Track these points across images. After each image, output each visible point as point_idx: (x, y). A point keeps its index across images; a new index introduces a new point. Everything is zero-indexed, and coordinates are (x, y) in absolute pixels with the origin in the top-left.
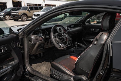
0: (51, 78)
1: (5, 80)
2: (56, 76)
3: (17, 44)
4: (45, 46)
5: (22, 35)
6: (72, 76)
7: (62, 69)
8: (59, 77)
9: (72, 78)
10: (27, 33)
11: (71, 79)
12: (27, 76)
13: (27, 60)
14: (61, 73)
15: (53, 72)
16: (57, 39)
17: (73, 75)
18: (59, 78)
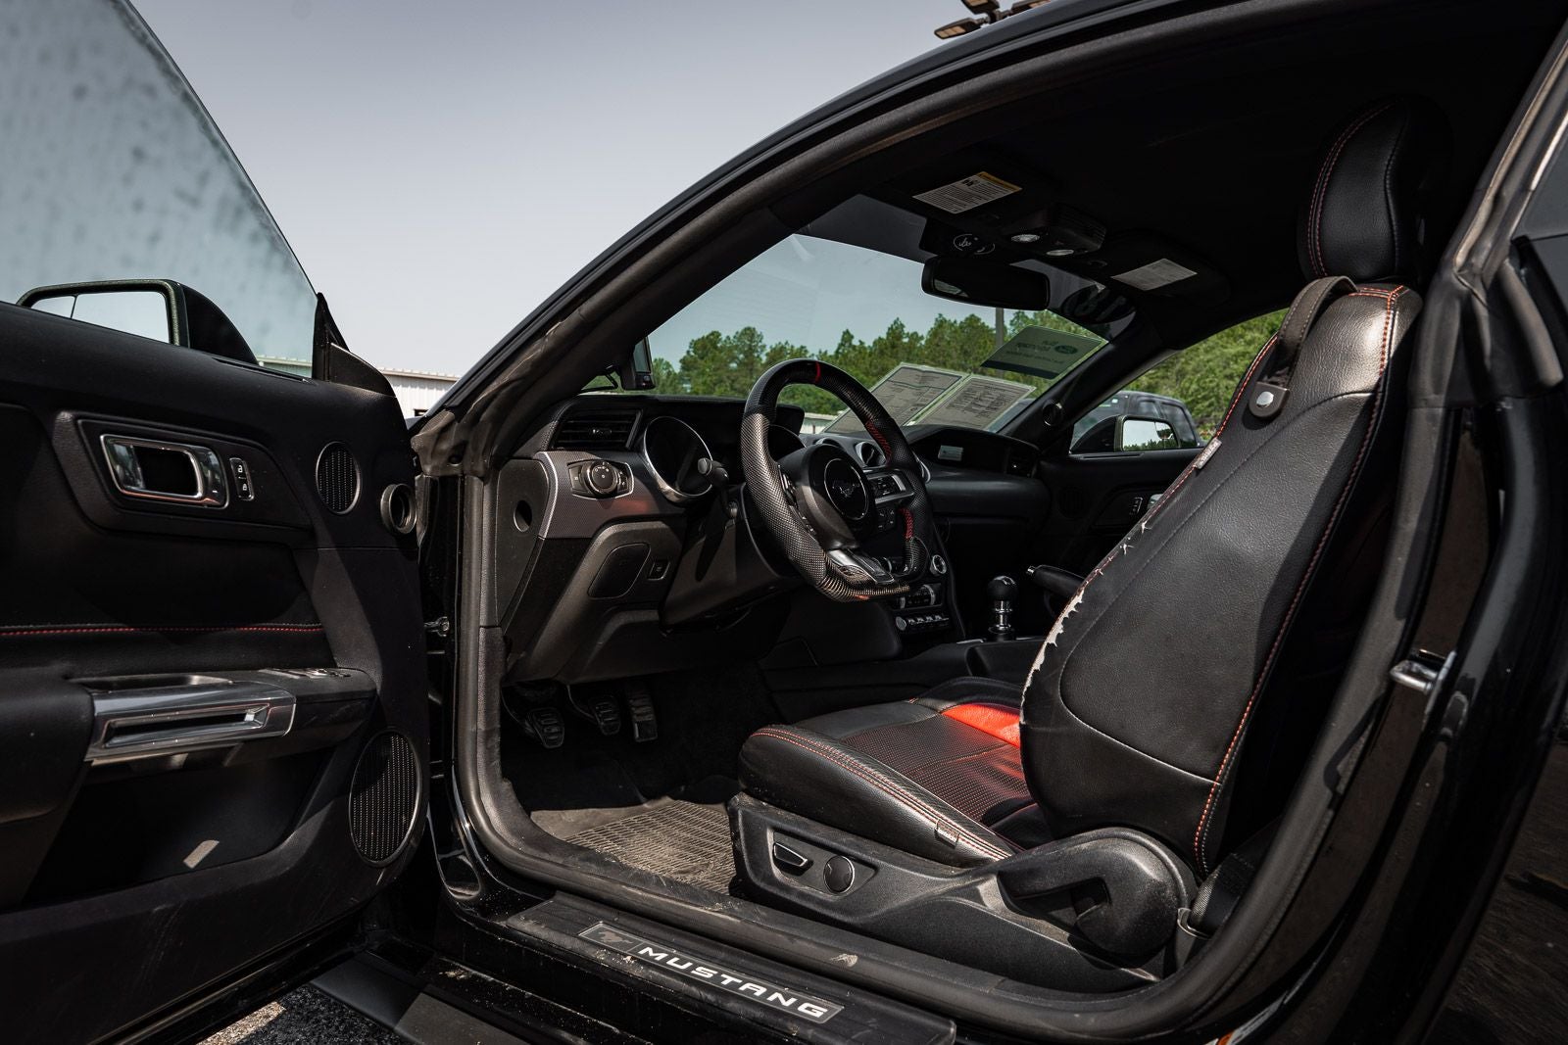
0: (737, 906)
1: (193, 861)
2: (792, 881)
3: (385, 500)
4: (679, 591)
5: (445, 446)
6: (985, 861)
7: (867, 793)
8: (835, 883)
9: (993, 882)
10: (498, 420)
11: (977, 897)
12: (462, 894)
13: (476, 718)
14: (851, 838)
15: (755, 841)
16: (808, 491)
17: (996, 854)
18: (830, 897)
